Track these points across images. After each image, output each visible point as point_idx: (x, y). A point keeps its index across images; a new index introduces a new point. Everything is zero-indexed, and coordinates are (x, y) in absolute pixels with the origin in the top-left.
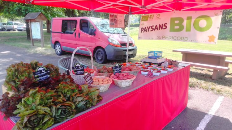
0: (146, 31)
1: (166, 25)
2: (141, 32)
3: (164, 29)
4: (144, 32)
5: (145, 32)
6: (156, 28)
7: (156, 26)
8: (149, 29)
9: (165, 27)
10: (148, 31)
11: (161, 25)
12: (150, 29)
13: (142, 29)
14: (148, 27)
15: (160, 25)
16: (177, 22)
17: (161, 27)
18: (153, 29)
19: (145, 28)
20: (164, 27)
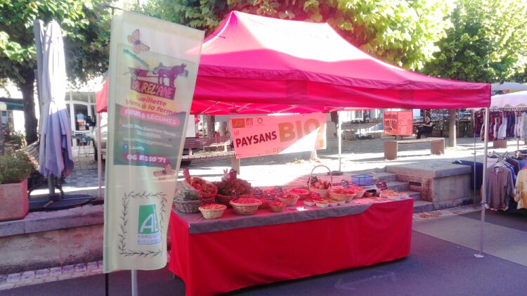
0: (247, 144)
6: (262, 139)
7: (261, 135)
8: (250, 141)
10: (250, 143)
12: (253, 141)
14: (248, 138)
15: (266, 135)
16: (286, 128)
17: (268, 137)
18: (257, 140)
19: (244, 139)
20: (272, 137)
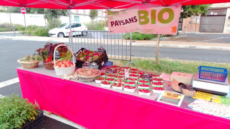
1: (135, 18)
2: (112, 26)
3: (135, 21)
4: (115, 26)
5: (117, 25)
9: (135, 20)
11: (131, 19)
13: (113, 23)
